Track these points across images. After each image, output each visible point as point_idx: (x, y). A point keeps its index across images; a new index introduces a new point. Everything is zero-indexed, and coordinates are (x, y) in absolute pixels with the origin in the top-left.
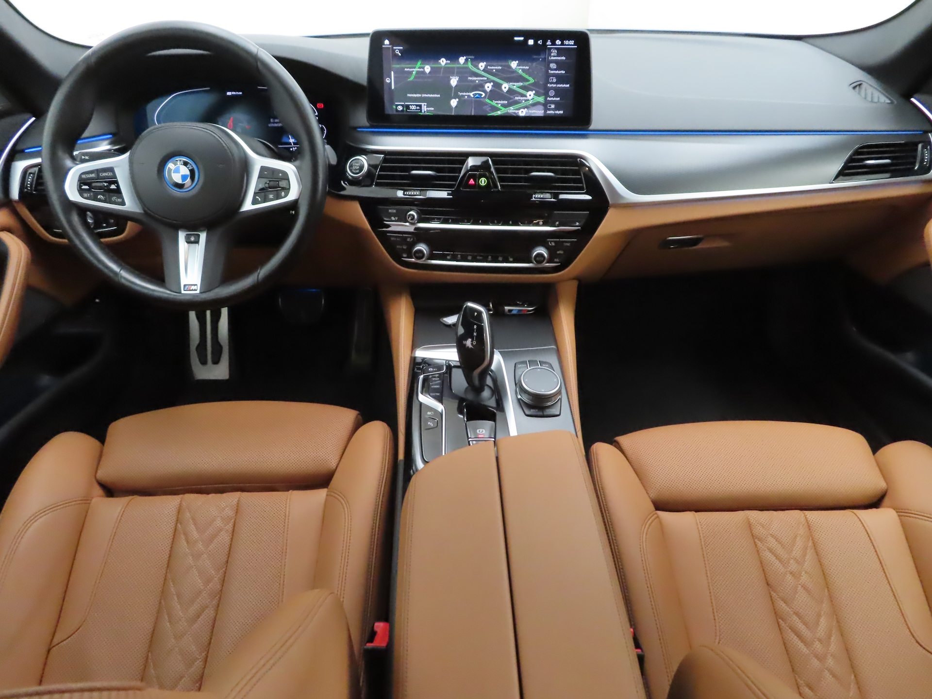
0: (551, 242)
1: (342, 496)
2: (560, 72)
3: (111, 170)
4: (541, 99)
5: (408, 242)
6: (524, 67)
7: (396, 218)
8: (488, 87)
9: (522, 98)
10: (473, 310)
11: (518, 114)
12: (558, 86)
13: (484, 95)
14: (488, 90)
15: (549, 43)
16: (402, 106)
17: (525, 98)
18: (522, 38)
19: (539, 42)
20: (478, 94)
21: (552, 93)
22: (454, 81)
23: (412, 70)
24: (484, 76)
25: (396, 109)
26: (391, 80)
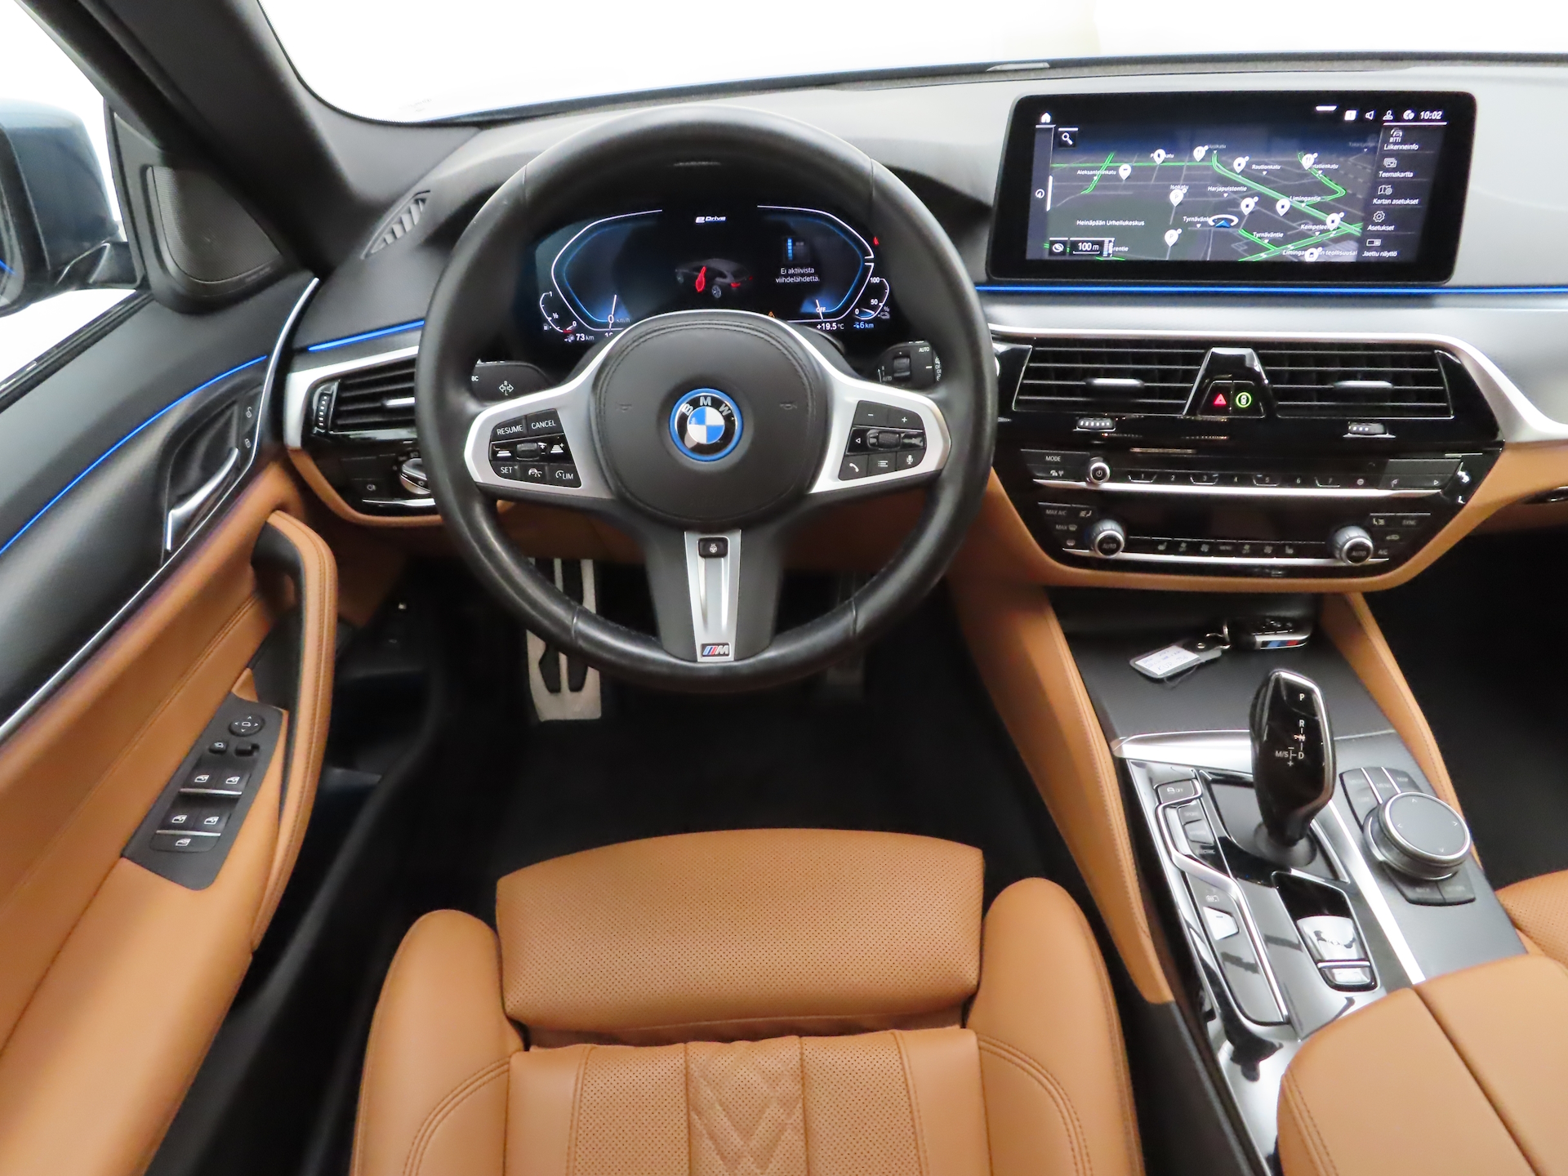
0: (1378, 518)
1: (1036, 1065)
2: (1403, 175)
3: (552, 415)
4: (1355, 229)
5: (1082, 518)
6: (1328, 166)
7: (1061, 473)
8: (1248, 205)
9: (1314, 227)
10: (1294, 689)
11: (1302, 259)
12: (1395, 202)
13: (1236, 220)
14: (1246, 211)
15: (1388, 116)
16: (1064, 243)
17: (1322, 227)
18: (1332, 108)
19: (1368, 116)
20: (1223, 219)
21: (1379, 216)
22: (1177, 195)
23: (1091, 173)
24: (1238, 184)
25: (1051, 250)
26: (1046, 195)
